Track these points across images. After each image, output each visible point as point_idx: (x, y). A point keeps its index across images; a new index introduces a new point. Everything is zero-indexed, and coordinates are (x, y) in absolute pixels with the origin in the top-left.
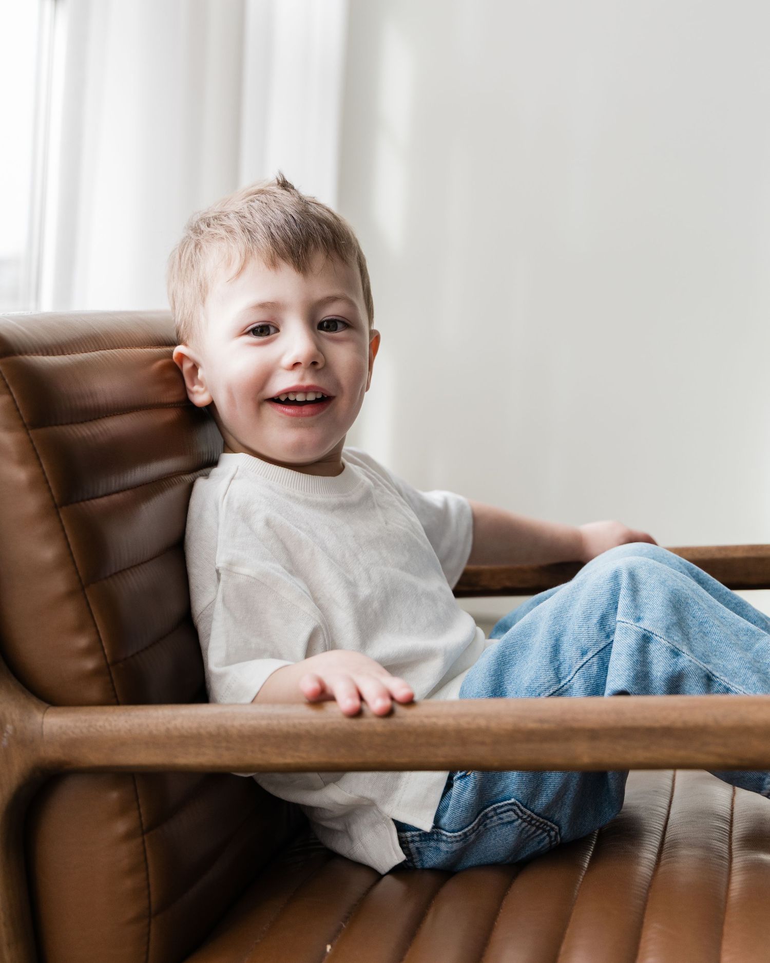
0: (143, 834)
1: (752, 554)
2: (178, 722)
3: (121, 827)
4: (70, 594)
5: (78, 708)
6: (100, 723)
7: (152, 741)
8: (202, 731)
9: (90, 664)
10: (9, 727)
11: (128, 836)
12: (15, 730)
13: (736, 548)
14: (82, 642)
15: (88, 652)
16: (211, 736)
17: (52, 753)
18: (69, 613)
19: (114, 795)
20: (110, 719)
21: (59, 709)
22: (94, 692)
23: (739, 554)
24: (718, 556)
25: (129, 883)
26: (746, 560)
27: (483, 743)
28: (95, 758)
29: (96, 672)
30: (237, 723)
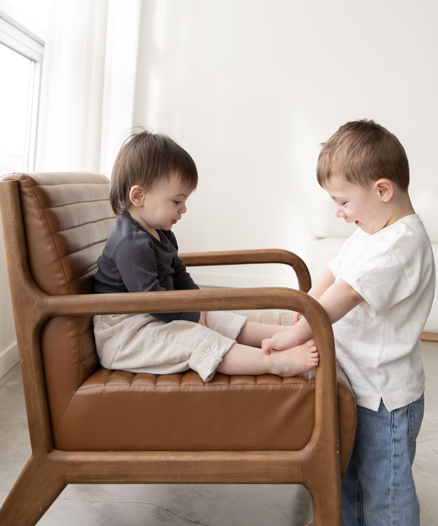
0: (79, 336)
1: (266, 252)
2: (91, 299)
3: (71, 334)
4: (56, 261)
5: (58, 296)
6: (66, 300)
7: (83, 305)
8: (99, 302)
9: (62, 282)
10: (36, 302)
11: (74, 336)
12: (38, 303)
13: (261, 250)
14: (60, 275)
15: (61, 279)
16: (102, 303)
17: (50, 310)
18: (55, 266)
19: (69, 324)
20: (69, 299)
21: (52, 296)
22: (63, 291)
23: (262, 252)
24: (255, 253)
25: (74, 351)
26: (264, 254)
27: (186, 303)
28: (64, 311)
29: (64, 285)
30: (110, 299)
